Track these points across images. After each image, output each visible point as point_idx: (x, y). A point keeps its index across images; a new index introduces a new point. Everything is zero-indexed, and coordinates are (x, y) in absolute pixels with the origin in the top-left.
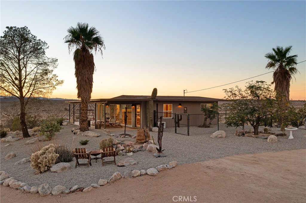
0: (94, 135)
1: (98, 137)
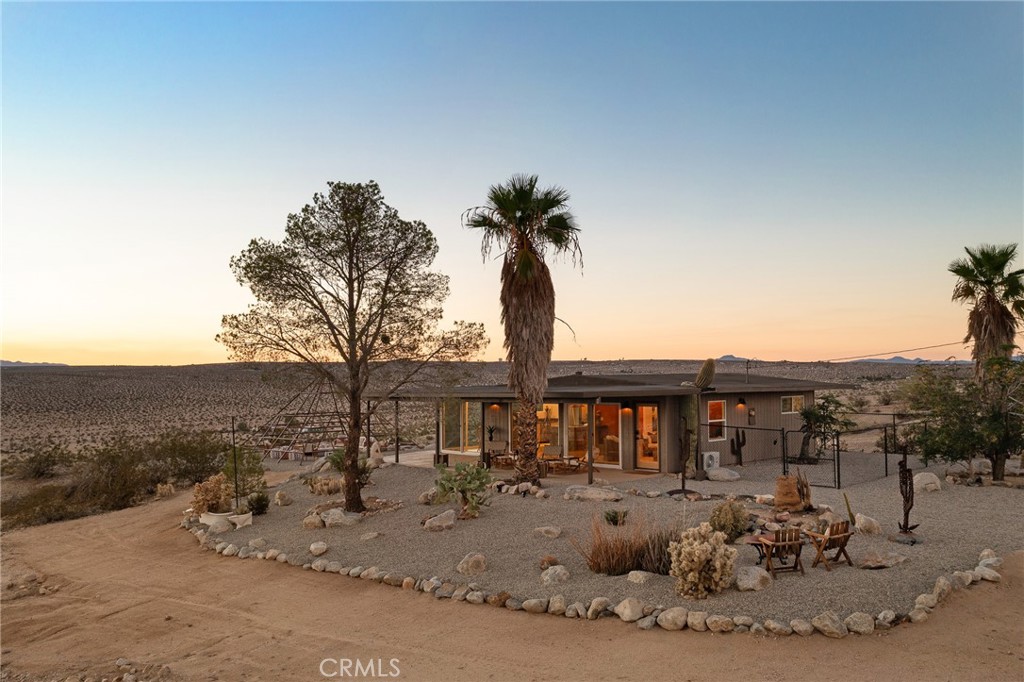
0: (603, 496)
1: (617, 500)
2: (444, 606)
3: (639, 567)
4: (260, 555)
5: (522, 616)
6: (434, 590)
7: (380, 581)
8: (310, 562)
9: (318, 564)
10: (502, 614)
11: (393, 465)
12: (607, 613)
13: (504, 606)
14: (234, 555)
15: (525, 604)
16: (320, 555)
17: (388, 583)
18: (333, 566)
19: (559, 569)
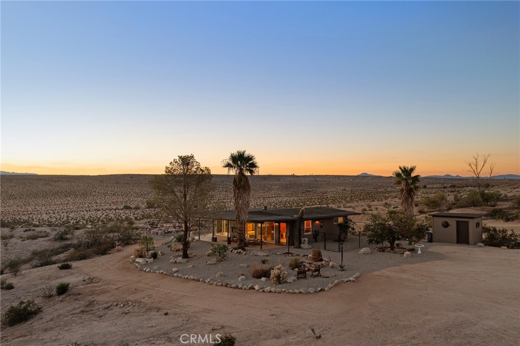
2: (211, 286)
3: (265, 277)
4: (158, 272)
5: (231, 289)
6: (208, 282)
7: (194, 279)
8: (173, 274)
9: (175, 275)
10: (226, 288)
11: (198, 240)
12: (252, 288)
13: (227, 286)
14: (149, 272)
15: (232, 286)
16: (176, 272)
17: (196, 280)
18: (180, 275)
19: (243, 276)
